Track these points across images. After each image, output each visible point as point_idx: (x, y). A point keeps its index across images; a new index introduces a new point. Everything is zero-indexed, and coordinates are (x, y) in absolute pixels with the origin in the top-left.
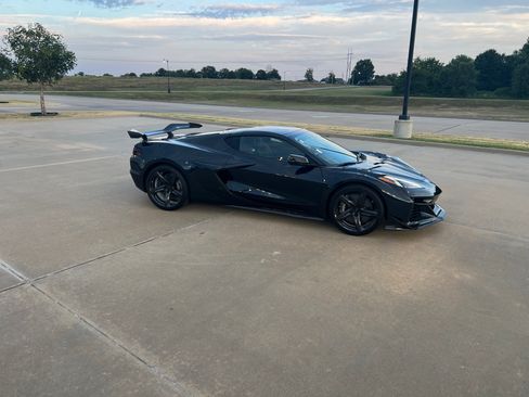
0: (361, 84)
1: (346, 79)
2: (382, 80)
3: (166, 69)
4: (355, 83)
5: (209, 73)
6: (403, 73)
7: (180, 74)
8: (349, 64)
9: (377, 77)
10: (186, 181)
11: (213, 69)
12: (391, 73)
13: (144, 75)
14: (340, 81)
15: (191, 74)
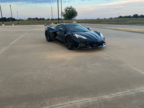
5: (136, 16)
7: (126, 17)
11: (137, 15)
13: (115, 18)
15: (130, 17)
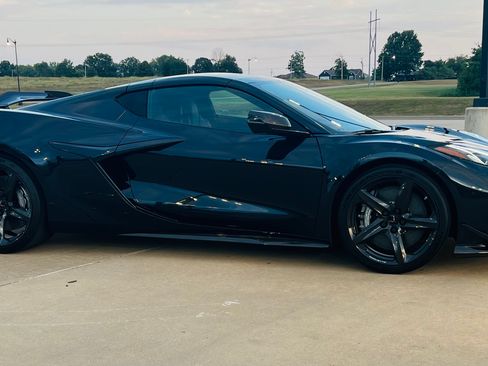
0: (399, 79)
1: (368, 71)
2: (437, 70)
3: (13, 62)
4: (387, 78)
5: (100, 66)
6: (477, 53)
7: (42, 70)
8: (373, 41)
9: (428, 64)
10: (39, 188)
12: (454, 56)
14: (358, 75)
15: (64, 69)
